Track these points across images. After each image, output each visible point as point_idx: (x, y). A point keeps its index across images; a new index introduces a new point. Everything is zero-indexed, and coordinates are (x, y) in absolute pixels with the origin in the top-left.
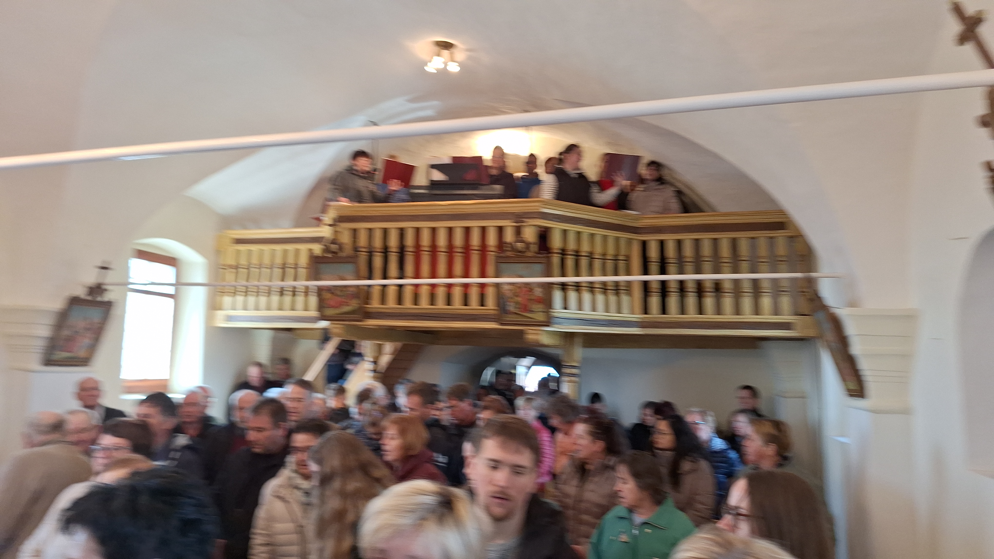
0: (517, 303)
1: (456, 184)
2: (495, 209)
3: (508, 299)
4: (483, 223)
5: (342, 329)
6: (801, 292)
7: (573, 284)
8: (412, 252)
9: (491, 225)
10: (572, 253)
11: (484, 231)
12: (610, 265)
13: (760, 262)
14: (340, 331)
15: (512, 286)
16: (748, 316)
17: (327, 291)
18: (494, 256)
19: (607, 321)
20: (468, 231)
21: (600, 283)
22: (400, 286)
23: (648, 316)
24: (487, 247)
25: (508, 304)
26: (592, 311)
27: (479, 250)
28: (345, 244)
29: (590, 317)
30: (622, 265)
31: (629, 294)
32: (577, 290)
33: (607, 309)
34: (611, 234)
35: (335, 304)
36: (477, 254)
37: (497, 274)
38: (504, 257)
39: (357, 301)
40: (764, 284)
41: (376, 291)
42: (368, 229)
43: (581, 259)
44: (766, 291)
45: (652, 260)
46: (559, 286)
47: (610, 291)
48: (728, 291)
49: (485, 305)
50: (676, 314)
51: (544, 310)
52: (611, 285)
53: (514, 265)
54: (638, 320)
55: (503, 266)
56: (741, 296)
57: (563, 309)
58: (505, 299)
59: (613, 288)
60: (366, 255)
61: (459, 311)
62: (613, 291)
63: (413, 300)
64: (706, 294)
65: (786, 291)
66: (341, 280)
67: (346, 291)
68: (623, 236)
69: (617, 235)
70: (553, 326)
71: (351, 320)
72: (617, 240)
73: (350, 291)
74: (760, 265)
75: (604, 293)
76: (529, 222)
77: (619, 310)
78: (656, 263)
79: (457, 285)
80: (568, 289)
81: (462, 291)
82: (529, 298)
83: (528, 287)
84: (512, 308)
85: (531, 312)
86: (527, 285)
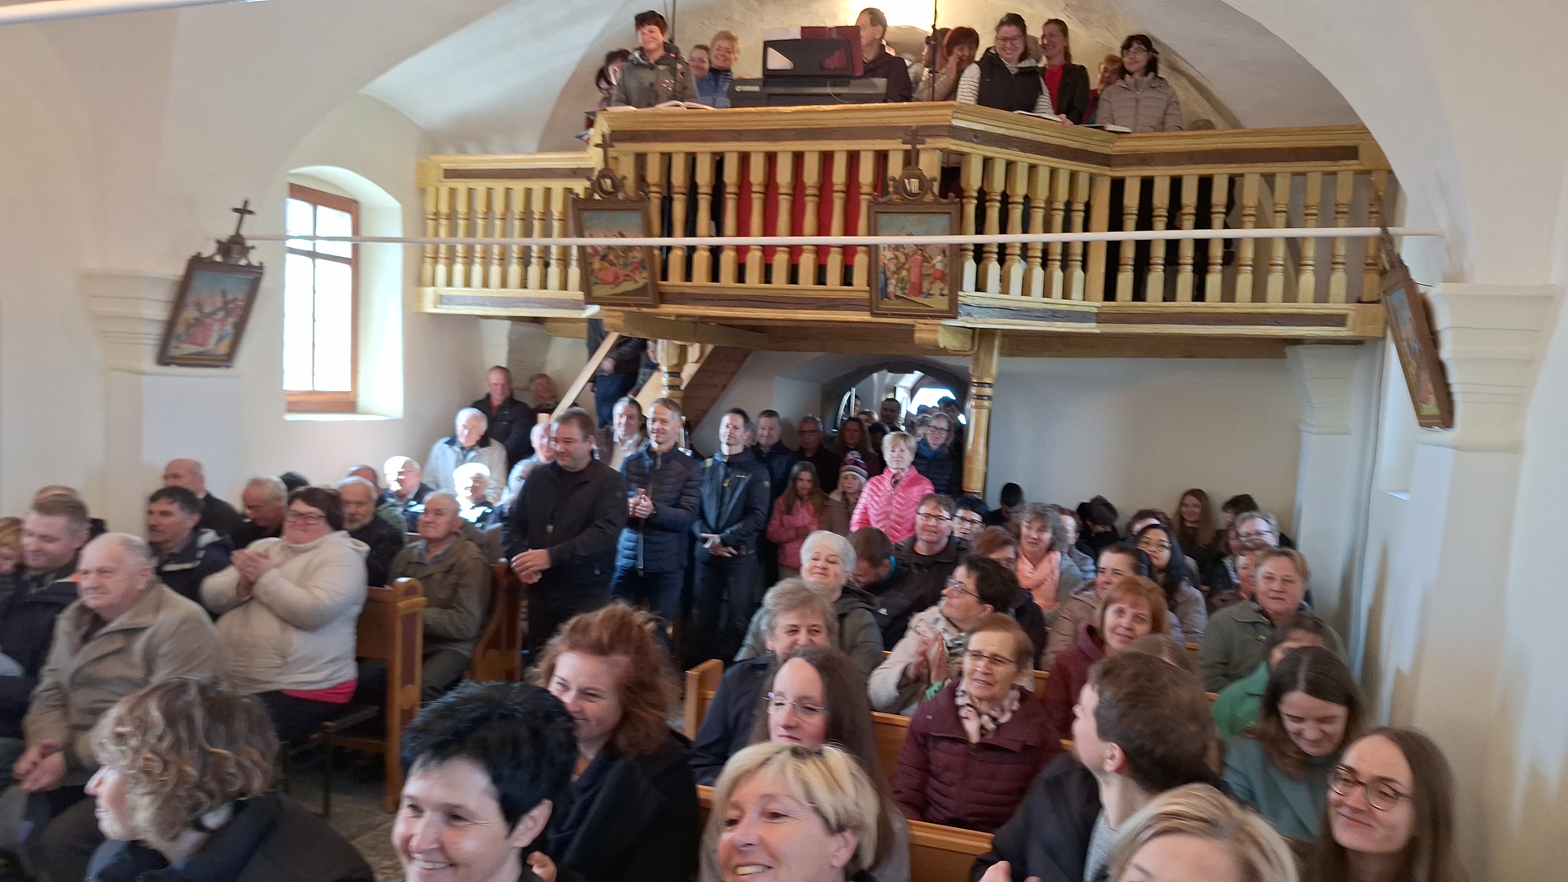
0: (902, 280)
1: (809, 76)
2: (873, 121)
3: (888, 273)
4: (853, 145)
5: (622, 318)
6: (1367, 265)
7: (996, 250)
8: (735, 194)
9: (867, 148)
10: (999, 198)
11: (853, 158)
12: (1058, 218)
13: (1307, 215)
14: (619, 322)
15: (897, 253)
16: (1275, 304)
17: (598, 258)
18: (870, 202)
19: (1045, 311)
20: (827, 158)
21: (1040, 247)
22: (715, 252)
23: (1112, 303)
24: (860, 187)
25: (889, 282)
26: (1022, 295)
27: (843, 192)
28: (624, 178)
29: (1018, 304)
30: (1078, 219)
31: (1084, 268)
32: (1002, 261)
33: (1047, 292)
34: (1065, 166)
35: (610, 278)
36: (840, 198)
37: (872, 231)
38: (885, 203)
39: (645, 274)
40: (1310, 251)
41: (676, 260)
42: (663, 154)
43: (1013, 208)
44: (1311, 262)
45: (1129, 212)
46: (972, 254)
47: (1054, 262)
48: (1250, 263)
49: (850, 284)
50: (1157, 301)
51: (946, 292)
52: (1056, 253)
53: (902, 217)
54: (1095, 310)
55: (883, 219)
56: (1270, 272)
57: (976, 290)
58: (885, 273)
59: (1059, 257)
60: (658, 198)
61: (809, 293)
62: (1059, 263)
63: (736, 274)
64: (1211, 268)
65: (1343, 263)
66: (617, 237)
67: (626, 257)
68: (1084, 169)
69: (1074, 168)
70: (960, 318)
71: (636, 305)
72: (1073, 176)
73: (634, 258)
74: (1305, 221)
75: (1044, 265)
76: (931, 142)
77: (1066, 294)
78: (1135, 217)
79: (807, 249)
80: (987, 258)
81: (815, 259)
82: (924, 272)
83: (923, 255)
84: (895, 290)
85: (925, 295)
86: (921, 250)
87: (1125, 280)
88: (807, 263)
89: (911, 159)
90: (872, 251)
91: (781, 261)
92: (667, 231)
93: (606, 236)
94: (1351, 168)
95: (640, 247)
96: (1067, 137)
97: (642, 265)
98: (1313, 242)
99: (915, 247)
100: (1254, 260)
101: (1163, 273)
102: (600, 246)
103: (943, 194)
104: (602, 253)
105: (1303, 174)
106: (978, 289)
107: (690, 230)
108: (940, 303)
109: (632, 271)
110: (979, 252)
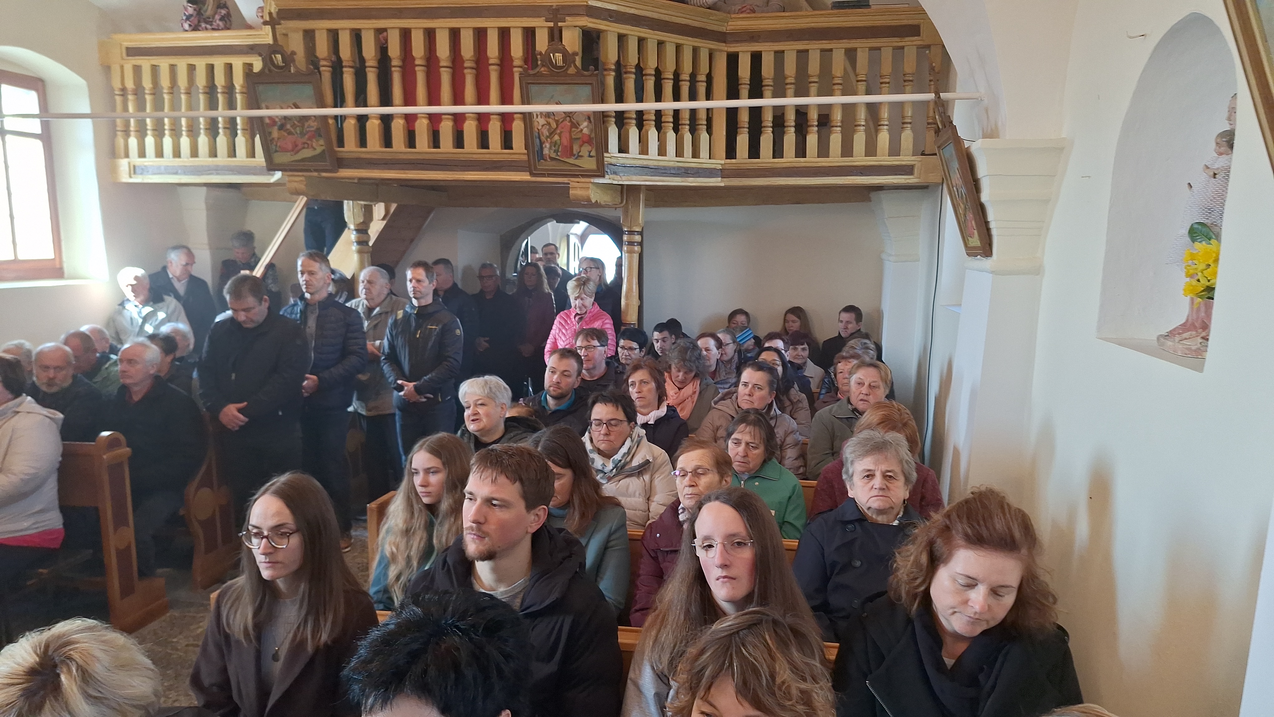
0: (555, 143)
2: (520, 0)
3: (543, 138)
4: (504, 23)
5: (305, 183)
6: (928, 124)
7: (634, 116)
8: (400, 67)
9: (516, 24)
10: (634, 70)
11: (504, 34)
12: (685, 88)
13: (882, 83)
14: (302, 187)
15: (548, 120)
16: (859, 158)
17: (276, 127)
18: (520, 74)
19: (679, 168)
20: (480, 34)
21: (672, 113)
22: (386, 120)
23: (733, 161)
24: (512, 61)
25: (544, 146)
26: (658, 155)
27: (498, 65)
28: (293, 53)
29: (656, 163)
30: (702, 88)
31: (709, 130)
32: (640, 126)
33: (679, 153)
34: (688, 42)
35: (290, 146)
36: (496, 70)
37: (525, 100)
38: (534, 75)
39: (322, 142)
40: (885, 114)
41: (350, 127)
42: (329, 31)
43: (646, 79)
44: (886, 123)
45: (744, 82)
46: (614, 120)
47: (684, 126)
48: (839, 124)
49: (511, 148)
50: (769, 158)
51: (593, 153)
52: (685, 118)
53: (551, 88)
54: (720, 167)
55: (534, 89)
56: (854, 131)
57: (619, 152)
58: (539, 138)
59: (688, 122)
60: (329, 71)
61: (474, 156)
62: (687, 127)
63: (407, 139)
64: (810, 129)
65: (910, 123)
66: (292, 108)
67: (303, 126)
68: (705, 46)
69: (696, 44)
70: (607, 176)
71: (316, 170)
72: (695, 51)
73: (309, 126)
74: (880, 88)
75: (676, 130)
76: (570, 21)
77: (696, 154)
78: (748, 87)
79: (469, 117)
80: (627, 123)
81: (477, 127)
82: (573, 137)
83: (570, 121)
84: (550, 152)
85: (576, 156)
86: (569, 117)
87: (743, 140)
88: (470, 129)
89: (555, 35)
90: (527, 117)
91: (446, 128)
92: (339, 101)
93: (282, 108)
94: (915, 43)
95: (315, 116)
96: (688, 16)
97: (318, 133)
98: (887, 106)
99: (564, 115)
100: (842, 122)
101: (772, 134)
102: (277, 117)
103: (585, 67)
104: (279, 123)
105: (879, 49)
106: (621, 151)
107: (361, 100)
108: (590, 164)
109: (310, 139)
110: (620, 117)
